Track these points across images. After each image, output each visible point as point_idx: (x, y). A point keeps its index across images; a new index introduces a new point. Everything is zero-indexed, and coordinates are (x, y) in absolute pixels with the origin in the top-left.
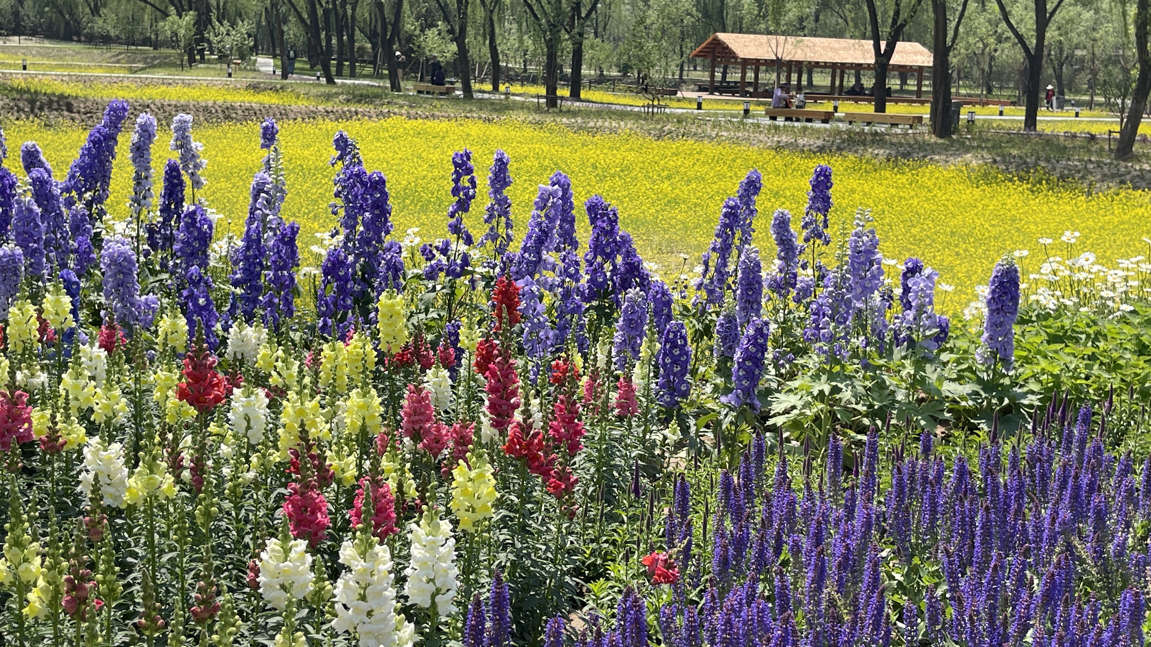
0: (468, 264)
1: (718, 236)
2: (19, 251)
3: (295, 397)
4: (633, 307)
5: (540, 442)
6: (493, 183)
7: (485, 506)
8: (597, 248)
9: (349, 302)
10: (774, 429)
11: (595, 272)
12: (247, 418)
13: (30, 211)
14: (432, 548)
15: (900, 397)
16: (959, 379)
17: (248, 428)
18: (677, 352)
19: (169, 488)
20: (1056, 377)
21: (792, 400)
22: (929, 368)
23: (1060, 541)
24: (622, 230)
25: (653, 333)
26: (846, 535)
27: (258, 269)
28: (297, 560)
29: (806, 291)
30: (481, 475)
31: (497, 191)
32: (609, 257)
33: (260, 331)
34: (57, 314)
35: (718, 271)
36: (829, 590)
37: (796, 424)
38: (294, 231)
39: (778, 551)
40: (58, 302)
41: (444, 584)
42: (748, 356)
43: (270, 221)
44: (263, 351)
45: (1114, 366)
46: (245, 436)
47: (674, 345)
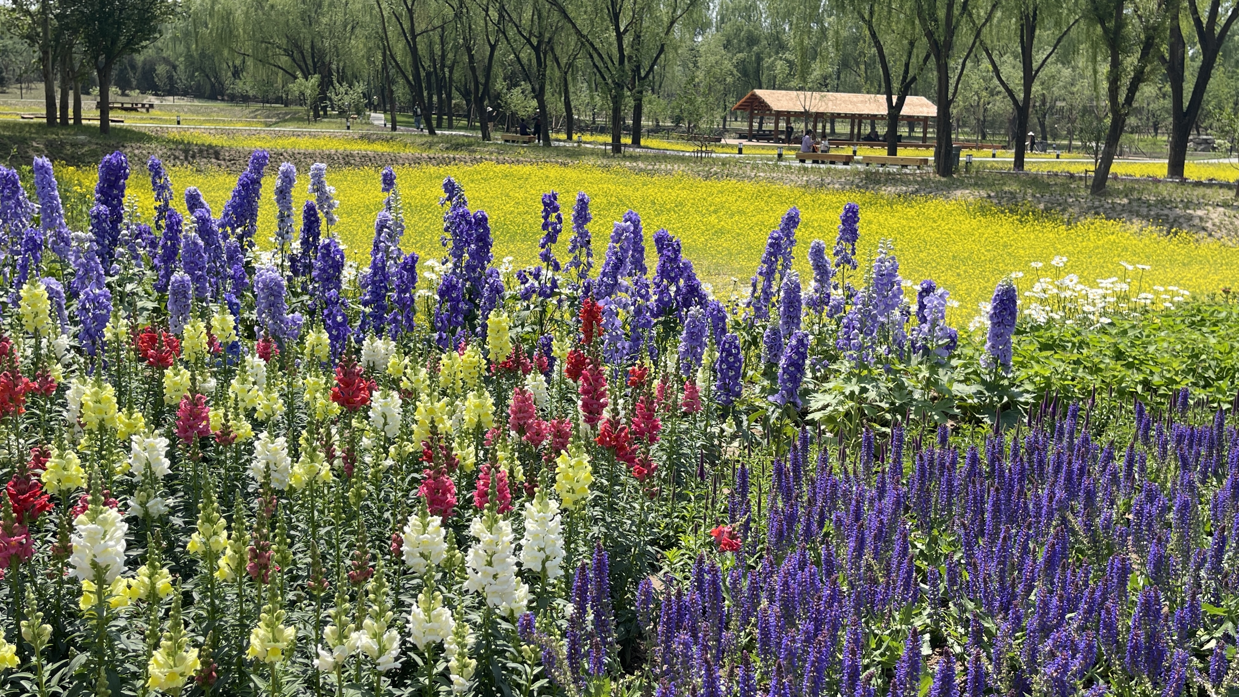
0: (556, 287)
1: (764, 262)
2: (187, 277)
3: (427, 398)
4: (694, 322)
5: (626, 434)
6: (576, 219)
7: (583, 488)
8: (663, 272)
9: (460, 319)
10: (812, 423)
11: (661, 293)
12: (385, 417)
13: (196, 244)
14: (543, 523)
15: (917, 396)
16: (966, 380)
17: (385, 424)
18: (731, 359)
19: (327, 474)
20: (1048, 379)
21: (828, 398)
22: (941, 371)
23: (1056, 516)
24: (684, 257)
25: (713, 344)
26: (881, 512)
27: (383, 291)
28: (434, 533)
29: (837, 308)
30: (580, 463)
31: (579, 226)
32: (674, 280)
33: (388, 343)
34: (223, 330)
35: (764, 291)
36: (868, 556)
37: (830, 419)
38: (414, 260)
39: (821, 525)
40: (223, 320)
41: (552, 552)
42: (791, 363)
43: (392, 252)
44: (392, 360)
45: (1095, 370)
46: (383, 430)
47: (729, 354)
